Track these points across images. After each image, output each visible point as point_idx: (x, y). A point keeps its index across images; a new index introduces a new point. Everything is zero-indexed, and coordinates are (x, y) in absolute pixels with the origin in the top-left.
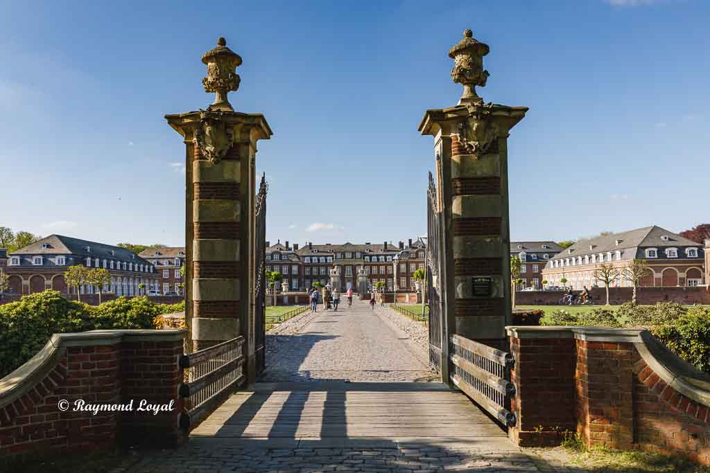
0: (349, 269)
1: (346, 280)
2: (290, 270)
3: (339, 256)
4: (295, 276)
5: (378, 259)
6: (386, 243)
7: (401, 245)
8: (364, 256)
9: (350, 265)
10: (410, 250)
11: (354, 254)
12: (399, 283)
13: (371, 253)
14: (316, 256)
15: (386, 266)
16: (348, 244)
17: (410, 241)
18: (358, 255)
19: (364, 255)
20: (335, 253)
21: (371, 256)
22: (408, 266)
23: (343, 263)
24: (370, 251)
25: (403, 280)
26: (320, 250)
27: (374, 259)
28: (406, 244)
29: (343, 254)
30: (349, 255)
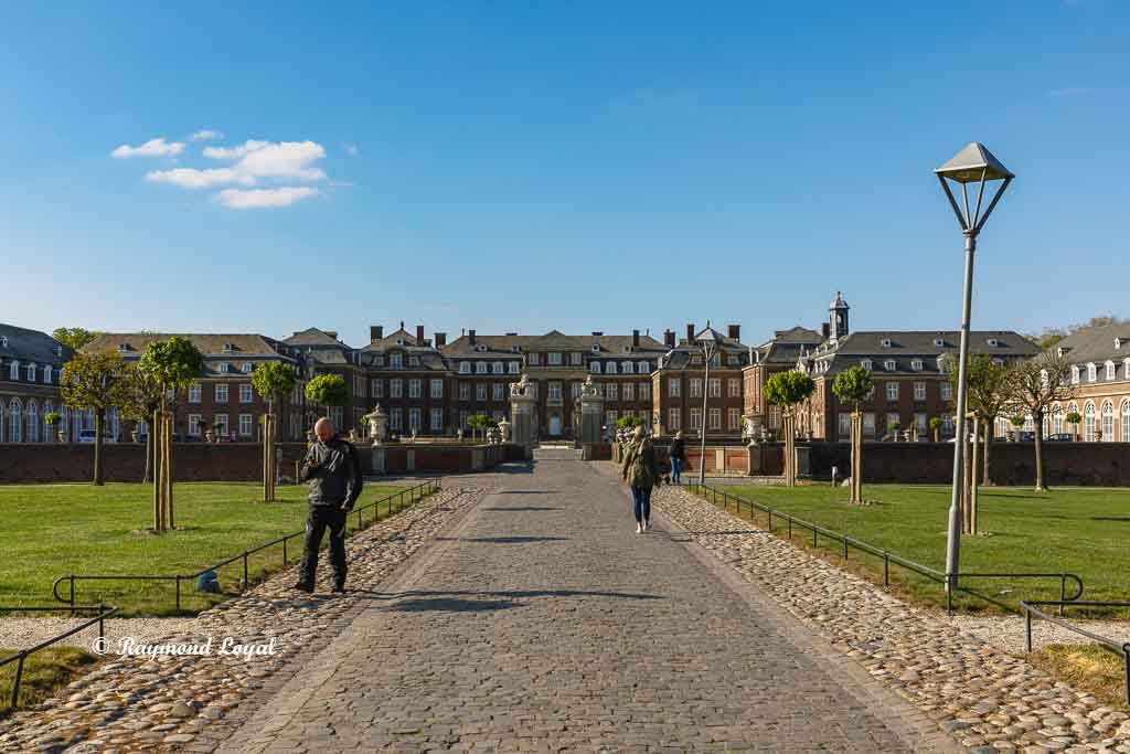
0: (554, 388)
1: (548, 415)
2: (426, 389)
3: (534, 358)
4: (437, 403)
5: (620, 368)
6: (636, 333)
7: (670, 337)
8: (589, 361)
9: (558, 380)
10: (689, 348)
11: (566, 355)
12: (664, 421)
13: (604, 355)
14: (484, 360)
15: (637, 382)
16: (555, 334)
17: (691, 328)
18: (576, 358)
19: (588, 357)
20: (527, 353)
21: (603, 362)
22: (685, 386)
23: (542, 377)
24: (602, 350)
25: (675, 414)
26: (494, 348)
27: (611, 367)
28: (682, 335)
29: (544, 355)
30: (555, 359)
